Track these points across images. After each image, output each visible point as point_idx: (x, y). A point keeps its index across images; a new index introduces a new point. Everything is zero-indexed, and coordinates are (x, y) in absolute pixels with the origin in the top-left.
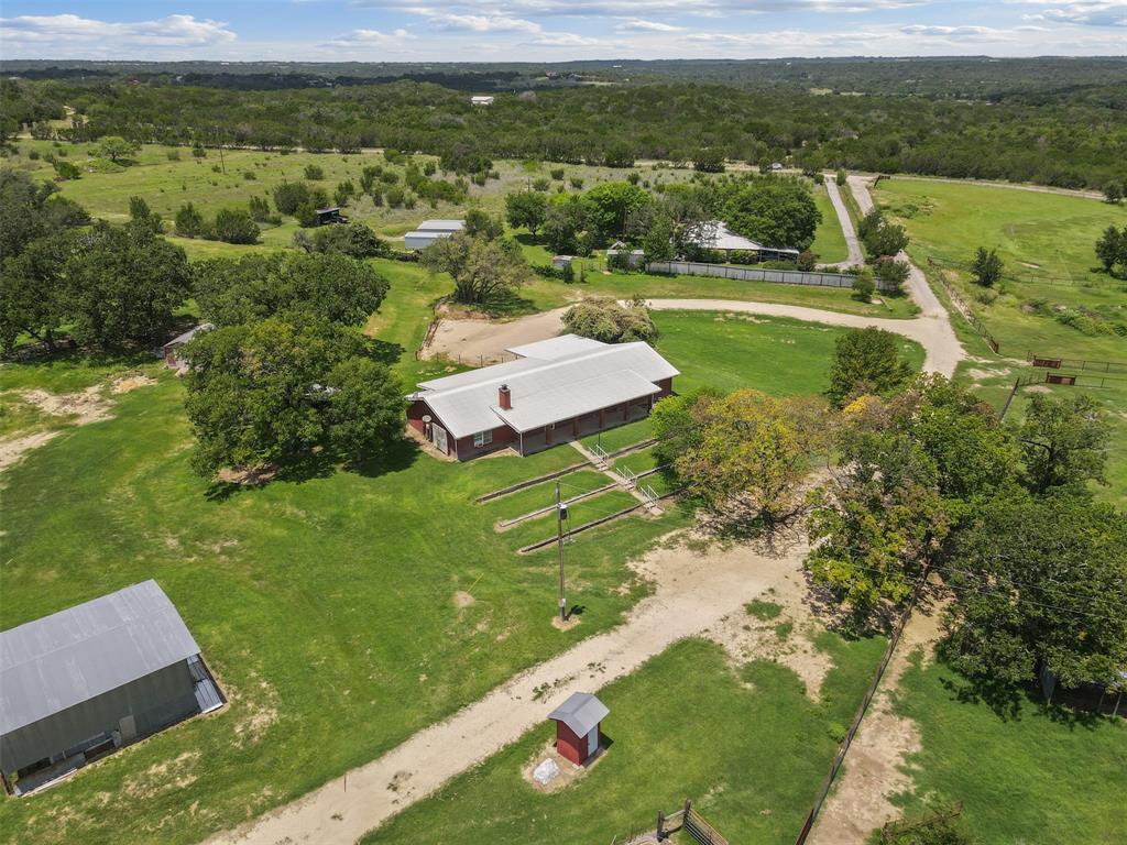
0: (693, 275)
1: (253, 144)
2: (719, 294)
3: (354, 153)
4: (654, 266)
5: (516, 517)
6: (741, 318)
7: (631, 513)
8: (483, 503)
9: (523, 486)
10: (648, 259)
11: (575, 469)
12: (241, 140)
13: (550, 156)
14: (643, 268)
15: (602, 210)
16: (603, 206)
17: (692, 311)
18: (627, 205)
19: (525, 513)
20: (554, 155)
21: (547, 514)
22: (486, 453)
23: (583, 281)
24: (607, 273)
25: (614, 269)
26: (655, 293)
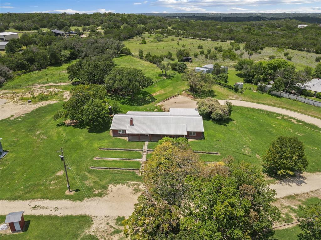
0: (289, 99)
1: (197, 37)
2: (293, 108)
3: (225, 42)
4: (274, 92)
5: (102, 157)
6: (290, 119)
7: (134, 171)
8: (101, 150)
9: (115, 149)
10: (272, 89)
11: (136, 150)
12: (195, 36)
13: (292, 48)
14: (269, 92)
15: (269, 69)
16: (269, 67)
17: (270, 112)
18: (279, 68)
19: (105, 157)
20: (294, 47)
21: (111, 160)
22: (122, 136)
23: (241, 92)
24: (255, 91)
25: (258, 91)
26: (265, 102)
